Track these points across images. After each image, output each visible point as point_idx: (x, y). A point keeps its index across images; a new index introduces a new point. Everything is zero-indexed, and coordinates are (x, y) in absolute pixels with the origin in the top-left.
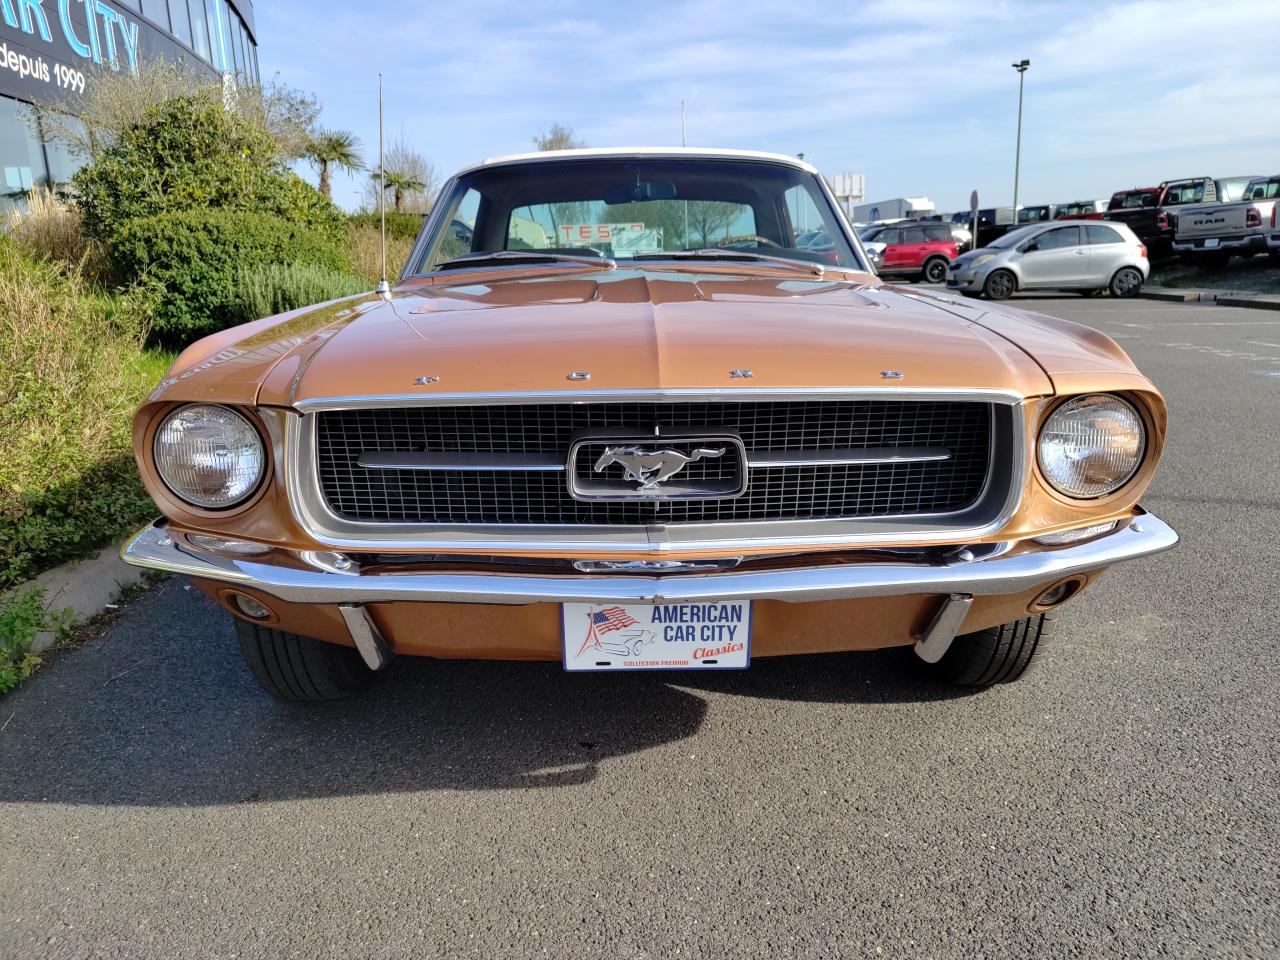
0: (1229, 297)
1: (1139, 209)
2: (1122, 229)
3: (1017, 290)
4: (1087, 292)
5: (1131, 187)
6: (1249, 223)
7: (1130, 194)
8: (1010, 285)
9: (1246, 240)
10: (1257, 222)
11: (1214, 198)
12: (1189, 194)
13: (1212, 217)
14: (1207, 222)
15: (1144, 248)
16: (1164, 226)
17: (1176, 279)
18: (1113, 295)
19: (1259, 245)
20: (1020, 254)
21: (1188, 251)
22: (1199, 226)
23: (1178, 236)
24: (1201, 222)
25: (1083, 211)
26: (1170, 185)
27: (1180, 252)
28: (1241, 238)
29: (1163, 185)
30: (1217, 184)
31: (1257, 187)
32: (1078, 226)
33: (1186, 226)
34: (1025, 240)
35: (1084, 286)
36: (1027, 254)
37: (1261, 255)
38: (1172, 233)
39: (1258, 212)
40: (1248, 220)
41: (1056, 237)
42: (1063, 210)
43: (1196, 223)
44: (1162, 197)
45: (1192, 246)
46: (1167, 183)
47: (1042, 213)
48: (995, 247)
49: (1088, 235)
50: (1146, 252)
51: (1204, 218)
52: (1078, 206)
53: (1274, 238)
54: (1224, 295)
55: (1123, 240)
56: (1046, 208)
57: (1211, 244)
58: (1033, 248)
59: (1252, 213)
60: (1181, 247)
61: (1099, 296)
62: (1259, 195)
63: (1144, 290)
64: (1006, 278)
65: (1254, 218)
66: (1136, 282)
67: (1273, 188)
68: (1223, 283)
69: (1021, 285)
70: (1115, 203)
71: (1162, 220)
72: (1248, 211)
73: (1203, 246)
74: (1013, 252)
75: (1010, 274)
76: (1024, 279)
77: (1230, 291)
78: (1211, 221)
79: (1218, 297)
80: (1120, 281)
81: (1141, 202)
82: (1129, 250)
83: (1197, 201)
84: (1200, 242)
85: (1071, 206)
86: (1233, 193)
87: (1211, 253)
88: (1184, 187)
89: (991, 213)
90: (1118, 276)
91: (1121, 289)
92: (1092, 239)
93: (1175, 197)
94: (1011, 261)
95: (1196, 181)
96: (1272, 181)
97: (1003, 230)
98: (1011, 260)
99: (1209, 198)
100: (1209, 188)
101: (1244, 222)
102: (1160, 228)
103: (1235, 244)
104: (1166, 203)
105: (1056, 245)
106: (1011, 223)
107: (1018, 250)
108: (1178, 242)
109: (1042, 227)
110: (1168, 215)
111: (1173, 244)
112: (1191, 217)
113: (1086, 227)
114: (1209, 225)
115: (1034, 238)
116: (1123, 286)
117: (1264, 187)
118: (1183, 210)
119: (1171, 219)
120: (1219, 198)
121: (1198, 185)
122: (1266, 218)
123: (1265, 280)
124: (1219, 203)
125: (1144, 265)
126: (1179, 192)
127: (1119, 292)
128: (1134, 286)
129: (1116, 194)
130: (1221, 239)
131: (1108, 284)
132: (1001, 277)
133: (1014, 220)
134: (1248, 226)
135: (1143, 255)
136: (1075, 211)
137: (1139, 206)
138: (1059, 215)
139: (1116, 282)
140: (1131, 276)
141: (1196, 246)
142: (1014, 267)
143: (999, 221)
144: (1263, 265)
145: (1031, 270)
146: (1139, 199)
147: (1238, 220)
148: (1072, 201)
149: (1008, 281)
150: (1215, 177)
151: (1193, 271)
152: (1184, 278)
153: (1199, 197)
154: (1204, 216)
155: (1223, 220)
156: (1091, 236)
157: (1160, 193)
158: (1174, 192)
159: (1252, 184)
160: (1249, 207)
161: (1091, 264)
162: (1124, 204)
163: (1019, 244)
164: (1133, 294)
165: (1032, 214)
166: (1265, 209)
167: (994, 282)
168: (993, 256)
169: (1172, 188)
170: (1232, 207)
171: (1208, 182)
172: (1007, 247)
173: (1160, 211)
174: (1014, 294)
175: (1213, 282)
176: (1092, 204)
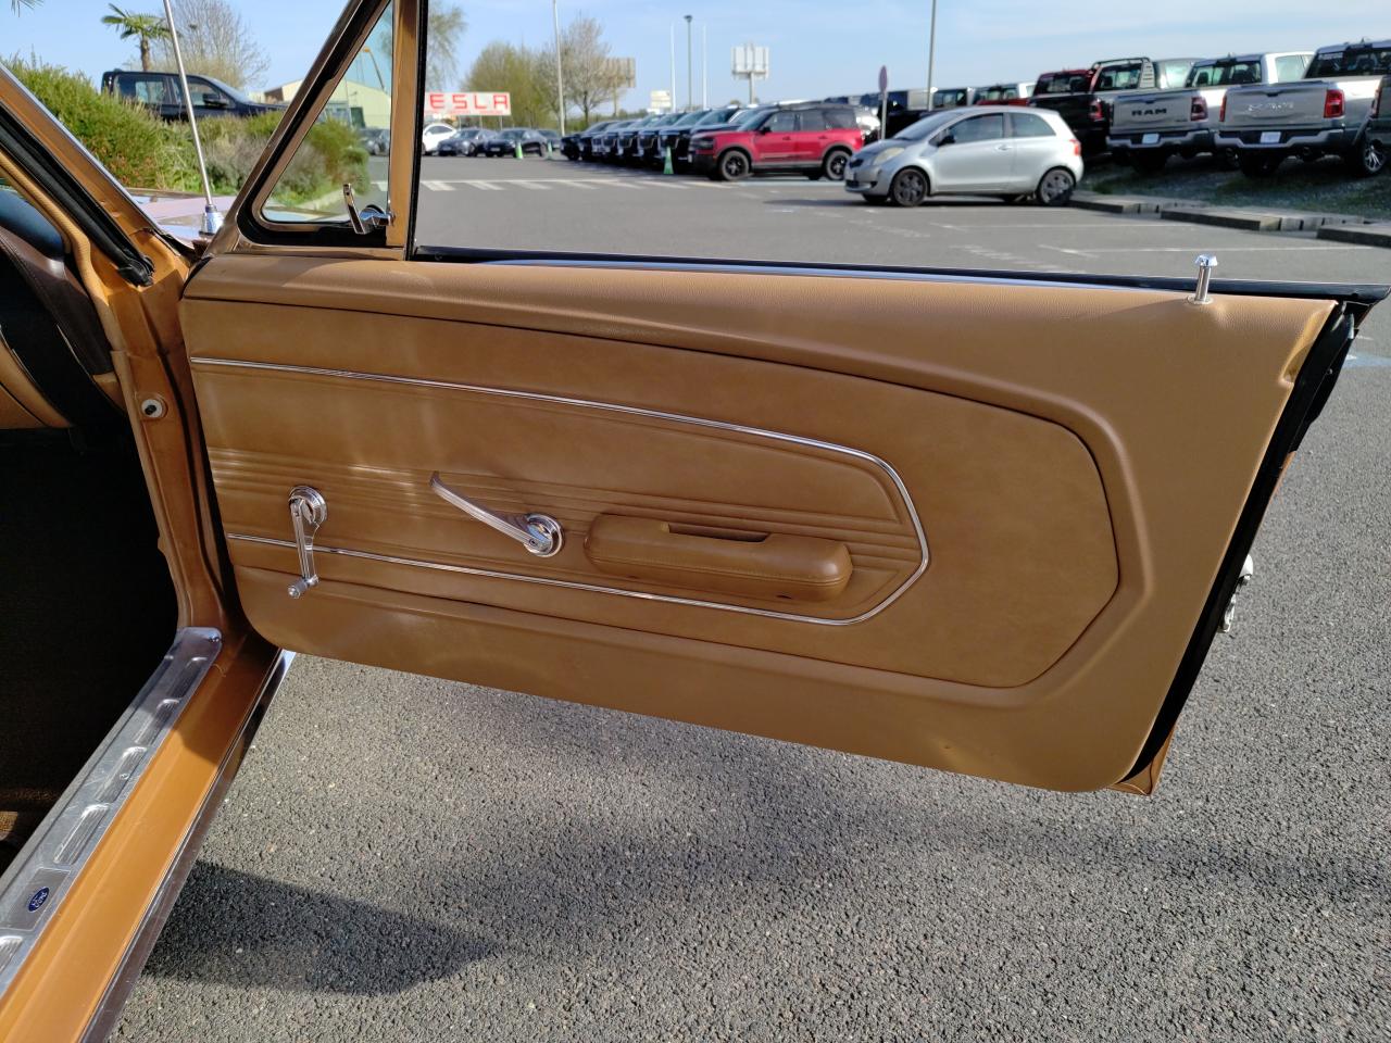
0: (1173, 209)
1: (1068, 95)
2: (1053, 119)
3: (929, 195)
4: (1009, 199)
5: (1058, 68)
6: (1195, 115)
7: (1058, 77)
8: (920, 188)
9: (1190, 136)
10: (1202, 114)
11: (1151, 83)
12: (1123, 79)
13: (1153, 107)
14: (1147, 112)
15: (1078, 144)
16: (1097, 116)
17: (1109, 182)
18: (1041, 204)
19: (1205, 142)
20: (934, 148)
21: (1124, 148)
22: (1137, 118)
23: (1113, 129)
24: (1140, 113)
25: (1004, 94)
26: (1103, 66)
27: (1115, 150)
28: (1184, 133)
29: (1096, 66)
30: (1155, 66)
31: (1199, 72)
32: (1001, 114)
33: (1122, 117)
34: (939, 130)
35: (1007, 191)
36: (942, 149)
37: (1203, 154)
38: (1106, 125)
39: (1204, 101)
40: (1192, 111)
41: (975, 128)
42: (982, 94)
43: (1134, 113)
44: (1093, 82)
45: (1128, 142)
46: (1100, 63)
47: (960, 98)
48: (904, 139)
49: (1014, 125)
50: (1079, 149)
51: (1144, 107)
52: (1000, 89)
53: (1223, 134)
54: (1169, 205)
55: (1052, 133)
56: (964, 91)
57: (1150, 140)
58: (948, 140)
59: (1197, 103)
60: (1116, 143)
61: (1024, 203)
62: (1203, 81)
63: (1077, 196)
64: (916, 179)
65: (1199, 109)
66: (1066, 187)
67: (1217, 74)
68: (1160, 189)
69: (934, 189)
70: (1041, 87)
71: (1095, 109)
72: (1194, 99)
73: (1140, 141)
74: (924, 145)
75: (919, 174)
76: (938, 181)
77: (1173, 201)
78: (1151, 112)
79: (1161, 209)
80: (1049, 185)
81: (1068, 87)
82: (1060, 146)
83: (1134, 86)
84: (1137, 138)
85: (991, 90)
86: (1173, 78)
87: (1150, 151)
88: (1119, 69)
89: (902, 96)
90: (1047, 179)
91: (1049, 195)
92: (1019, 130)
93: (1109, 81)
94: (921, 156)
95: (1133, 62)
96: (1218, 64)
97: (916, 116)
98: (923, 155)
99: (1146, 84)
100: (1147, 71)
101: (1188, 114)
102: (1092, 119)
103: (1177, 140)
104: (1097, 88)
105: (973, 137)
106: (925, 108)
107: (931, 142)
108: (1114, 137)
109: (961, 114)
110: (1102, 103)
111: (1108, 139)
112: (1126, 106)
113: (1012, 115)
114: (1149, 117)
115: (951, 128)
116: (1051, 192)
117: (1209, 71)
118: (1120, 97)
119: (1106, 110)
120: (1157, 85)
121: (1134, 68)
122: (1214, 109)
123: (1209, 187)
124: (1156, 90)
125: (1076, 165)
126: (1112, 74)
127: (1047, 199)
128: (1065, 191)
129: (1043, 76)
130: (1162, 135)
131: (1035, 189)
132: (911, 178)
133: (928, 105)
134: (1193, 119)
135: (1076, 153)
136: (995, 96)
137: (1067, 91)
138: (979, 100)
139: (1044, 186)
140: (1061, 179)
141: (1133, 143)
142: (926, 164)
143: (912, 105)
144: (1205, 167)
145: (948, 169)
146: (1067, 83)
147: (1180, 112)
148: (992, 83)
149: (919, 183)
150: (1153, 58)
151: (1128, 171)
152: (1118, 181)
153: (1135, 80)
154: (1143, 104)
155: (1164, 111)
156: (1017, 127)
157: (1092, 75)
158: (1107, 74)
159: (1195, 67)
160: (1194, 95)
161: (1016, 163)
162: (1050, 89)
163: (931, 136)
164: (1063, 201)
165: (949, 98)
166: (1213, 98)
167: (902, 184)
168: (900, 151)
169: (1105, 70)
170: (1171, 95)
171: (1146, 64)
172: (917, 139)
173: (1093, 98)
174: (926, 199)
175: (1150, 187)
176: (1014, 87)
